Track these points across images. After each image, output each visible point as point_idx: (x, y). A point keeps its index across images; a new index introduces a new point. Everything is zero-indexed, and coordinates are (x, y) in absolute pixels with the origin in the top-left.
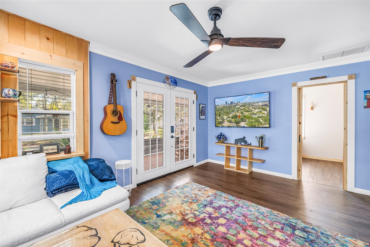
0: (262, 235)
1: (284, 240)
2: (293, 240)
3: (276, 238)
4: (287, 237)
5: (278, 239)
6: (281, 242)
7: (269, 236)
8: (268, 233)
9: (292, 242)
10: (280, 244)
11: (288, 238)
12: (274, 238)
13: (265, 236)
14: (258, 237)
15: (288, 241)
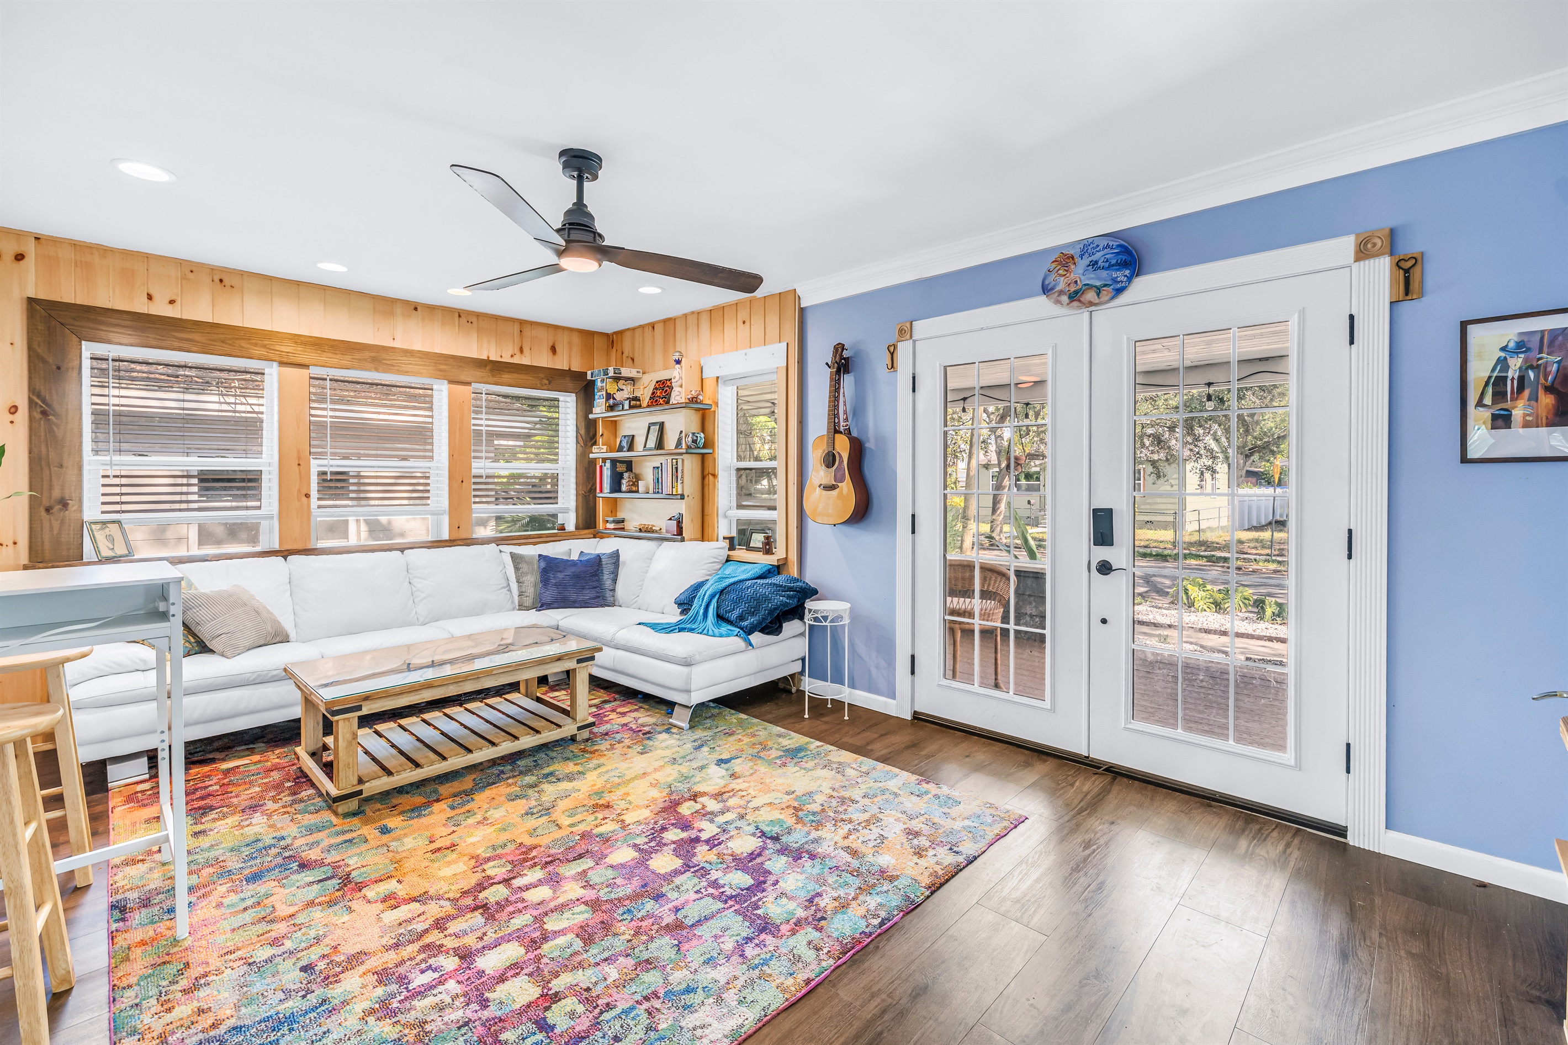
0: (545, 938)
1: (487, 995)
2: (466, 1024)
3: (509, 974)
4: (492, 1011)
5: (502, 979)
6: (484, 979)
7: (531, 955)
8: (545, 960)
9: (460, 1013)
10: (481, 973)
11: (486, 1014)
12: (516, 968)
13: (534, 944)
14: (545, 927)
15: (474, 1006)
